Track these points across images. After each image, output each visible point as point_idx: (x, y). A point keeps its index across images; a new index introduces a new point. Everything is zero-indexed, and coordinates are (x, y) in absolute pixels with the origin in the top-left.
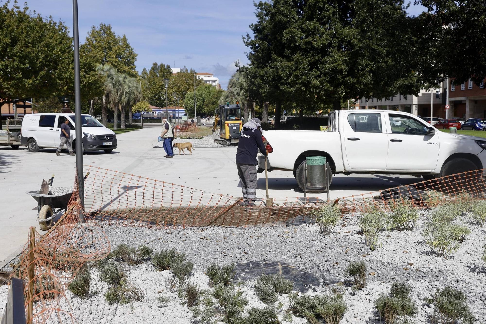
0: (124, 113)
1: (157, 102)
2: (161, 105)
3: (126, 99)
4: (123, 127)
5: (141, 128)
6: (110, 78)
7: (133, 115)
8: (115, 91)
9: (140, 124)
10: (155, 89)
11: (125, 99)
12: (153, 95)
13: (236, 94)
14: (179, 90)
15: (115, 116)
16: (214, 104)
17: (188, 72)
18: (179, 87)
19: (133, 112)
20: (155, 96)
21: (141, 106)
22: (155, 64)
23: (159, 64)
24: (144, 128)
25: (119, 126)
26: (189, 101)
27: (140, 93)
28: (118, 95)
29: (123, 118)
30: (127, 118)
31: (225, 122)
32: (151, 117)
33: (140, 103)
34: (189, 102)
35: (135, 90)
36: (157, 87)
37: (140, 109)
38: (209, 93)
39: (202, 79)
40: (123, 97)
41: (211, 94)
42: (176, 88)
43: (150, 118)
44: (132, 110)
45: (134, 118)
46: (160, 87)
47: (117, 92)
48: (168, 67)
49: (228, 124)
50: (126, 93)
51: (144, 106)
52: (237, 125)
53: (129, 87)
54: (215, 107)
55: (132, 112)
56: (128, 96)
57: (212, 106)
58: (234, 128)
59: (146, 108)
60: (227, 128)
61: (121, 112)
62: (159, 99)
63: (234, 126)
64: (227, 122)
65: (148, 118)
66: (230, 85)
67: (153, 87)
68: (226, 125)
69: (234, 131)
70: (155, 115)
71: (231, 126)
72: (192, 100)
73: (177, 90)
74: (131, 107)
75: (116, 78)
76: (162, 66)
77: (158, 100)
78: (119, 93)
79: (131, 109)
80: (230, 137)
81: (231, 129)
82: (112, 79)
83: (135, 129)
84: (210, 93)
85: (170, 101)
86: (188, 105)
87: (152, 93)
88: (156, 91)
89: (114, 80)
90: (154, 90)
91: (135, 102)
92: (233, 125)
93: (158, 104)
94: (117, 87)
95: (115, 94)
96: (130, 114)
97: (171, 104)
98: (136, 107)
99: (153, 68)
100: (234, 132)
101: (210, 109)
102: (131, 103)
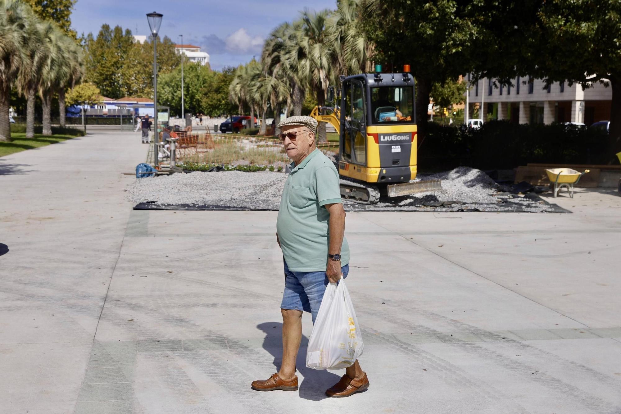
0: (48, 103)
1: (107, 90)
2: (114, 94)
3: (53, 75)
4: (46, 131)
5: (82, 134)
6: (16, 24)
7: (67, 111)
8: (28, 53)
9: (80, 127)
10: (104, 67)
11: (48, 74)
12: (102, 78)
13: (288, 66)
14: (145, 71)
15: (30, 109)
16: (220, 93)
17: (160, 42)
18: (146, 66)
19: (67, 104)
20: (105, 80)
21: (83, 92)
22: (106, 28)
23: (112, 27)
24: (88, 134)
25: (38, 130)
26: (163, 88)
27: (81, 65)
28: (35, 63)
29: (46, 116)
30: (55, 114)
31: (365, 129)
32: (98, 113)
33: (81, 86)
34: (163, 92)
35: (71, 58)
36: (108, 65)
37: (81, 97)
38: (197, 77)
39: (183, 54)
40: (46, 70)
41: (201, 79)
42: (139, 67)
43: (96, 116)
44: (66, 100)
45: (69, 115)
46: (113, 65)
47: (32, 56)
48: (128, 32)
49: (377, 137)
50: (53, 61)
51: (89, 93)
52: (403, 138)
53: (59, 49)
54: (222, 97)
55: (66, 102)
56: (56, 68)
57: (215, 96)
58: (396, 149)
59: (92, 95)
60: (373, 148)
61: (44, 102)
62: (111, 84)
63: (396, 143)
64: (373, 129)
65: (92, 116)
66: (268, 52)
67: (102, 64)
68: (371, 139)
69: (396, 158)
70: (105, 110)
71: (388, 142)
72: (168, 88)
73: (142, 71)
74: (63, 92)
75: (30, 25)
76: (118, 30)
77: (110, 86)
78: (36, 59)
79: (63, 97)
80: (382, 177)
81: (385, 150)
82: (22, 26)
83: (70, 136)
84: (199, 76)
85: (129, 88)
86: (162, 96)
87: (101, 74)
88: (107, 71)
89: (24, 30)
90: (103, 70)
91: (69, 84)
92: (393, 138)
93: (109, 94)
94: (32, 45)
95: (27, 61)
96: (62, 107)
97: (130, 94)
98: (74, 94)
99: (101, 34)
100: (395, 162)
101: (211, 101)
102: (62, 84)
